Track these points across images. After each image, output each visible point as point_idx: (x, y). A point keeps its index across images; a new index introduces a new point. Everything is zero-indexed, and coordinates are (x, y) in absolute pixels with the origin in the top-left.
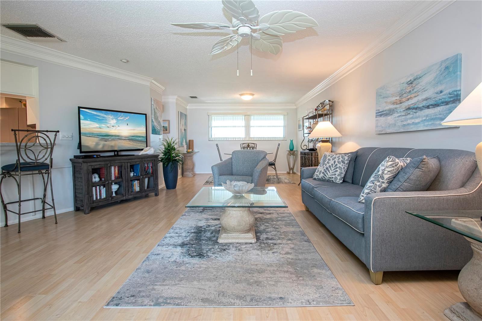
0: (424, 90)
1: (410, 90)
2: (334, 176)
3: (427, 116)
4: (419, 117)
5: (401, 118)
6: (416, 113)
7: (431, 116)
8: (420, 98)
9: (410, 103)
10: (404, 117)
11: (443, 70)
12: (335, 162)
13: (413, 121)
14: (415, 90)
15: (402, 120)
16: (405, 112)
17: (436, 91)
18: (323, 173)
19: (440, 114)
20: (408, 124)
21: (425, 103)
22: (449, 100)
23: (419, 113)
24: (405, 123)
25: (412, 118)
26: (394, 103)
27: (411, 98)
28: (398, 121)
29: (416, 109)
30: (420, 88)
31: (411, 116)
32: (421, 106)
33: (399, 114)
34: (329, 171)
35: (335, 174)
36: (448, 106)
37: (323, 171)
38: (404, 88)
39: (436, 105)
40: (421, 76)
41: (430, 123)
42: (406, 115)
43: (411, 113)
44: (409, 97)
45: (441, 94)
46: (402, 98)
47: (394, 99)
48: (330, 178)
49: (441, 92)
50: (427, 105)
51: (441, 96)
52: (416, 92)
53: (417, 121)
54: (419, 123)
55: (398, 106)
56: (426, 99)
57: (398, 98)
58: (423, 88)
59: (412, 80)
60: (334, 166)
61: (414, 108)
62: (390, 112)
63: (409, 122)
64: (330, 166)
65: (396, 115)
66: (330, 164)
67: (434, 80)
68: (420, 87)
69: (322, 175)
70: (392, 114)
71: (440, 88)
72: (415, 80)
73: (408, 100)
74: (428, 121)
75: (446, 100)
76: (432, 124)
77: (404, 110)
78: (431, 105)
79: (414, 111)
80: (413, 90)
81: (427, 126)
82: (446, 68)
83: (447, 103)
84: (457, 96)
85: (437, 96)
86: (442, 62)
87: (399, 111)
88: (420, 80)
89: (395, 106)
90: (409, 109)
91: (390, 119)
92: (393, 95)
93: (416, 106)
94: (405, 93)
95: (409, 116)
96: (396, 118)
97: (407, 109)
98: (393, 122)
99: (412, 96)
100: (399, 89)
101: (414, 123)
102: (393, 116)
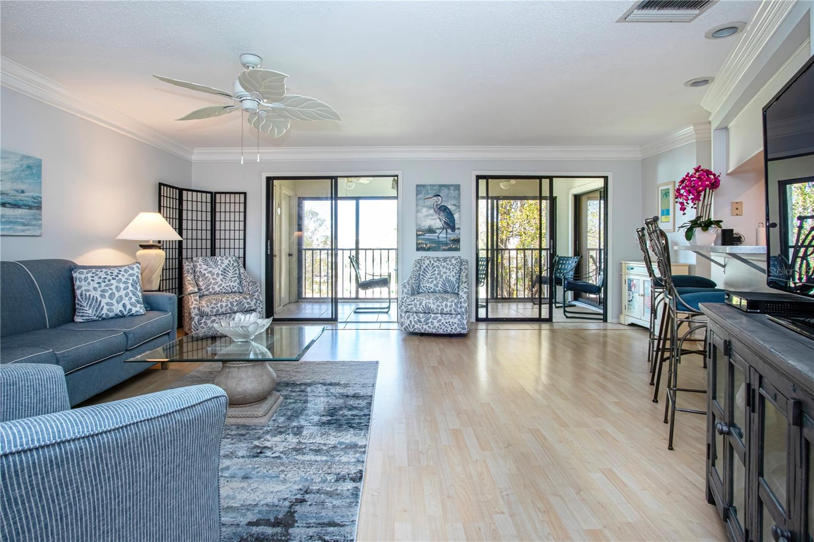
7: (9, 218)
11: (25, 166)
17: (15, 188)
19: (22, 218)
22: (33, 204)
36: (31, 211)
39: (15, 206)
45: (22, 195)
49: (23, 192)
50: (2, 201)
51: (20, 197)
56: (2, 193)
67: (13, 172)
71: (21, 186)
75: (30, 204)
78: (9, 203)
82: (29, 167)
83: (30, 208)
84: (41, 203)
85: (15, 193)
86: (24, 157)
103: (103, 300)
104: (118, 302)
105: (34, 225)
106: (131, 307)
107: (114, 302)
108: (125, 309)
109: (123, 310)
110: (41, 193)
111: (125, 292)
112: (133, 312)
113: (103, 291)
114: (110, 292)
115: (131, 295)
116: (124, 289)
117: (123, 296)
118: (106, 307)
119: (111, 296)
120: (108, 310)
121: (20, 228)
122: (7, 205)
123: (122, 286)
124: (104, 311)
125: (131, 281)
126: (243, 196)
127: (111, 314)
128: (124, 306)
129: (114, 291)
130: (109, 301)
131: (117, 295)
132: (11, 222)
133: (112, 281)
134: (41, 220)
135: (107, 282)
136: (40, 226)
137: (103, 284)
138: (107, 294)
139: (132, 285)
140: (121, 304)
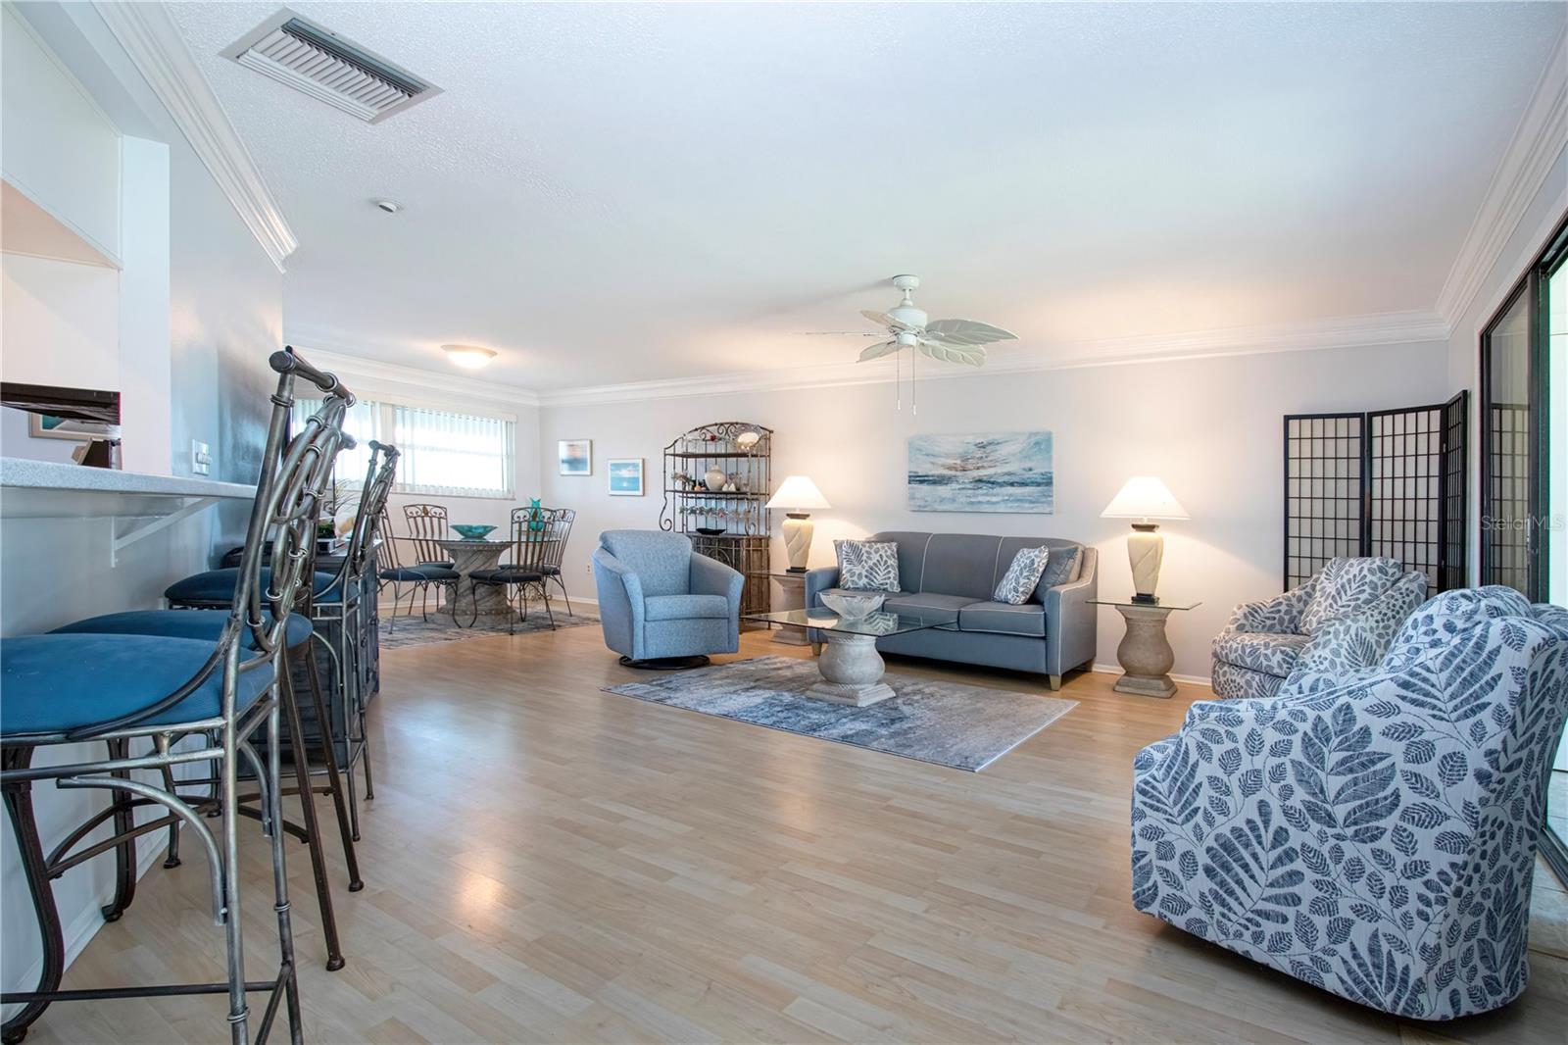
0: (1005, 462)
1: (982, 455)
2: (888, 581)
3: (1011, 495)
5: (964, 492)
8: (999, 470)
10: (970, 491)
11: (1032, 444)
12: (881, 556)
13: (988, 498)
14: (989, 459)
17: (1023, 467)
18: (866, 576)
20: (980, 502)
21: (1006, 478)
22: (1041, 481)
23: (997, 490)
25: (986, 495)
26: (950, 468)
27: (983, 467)
29: (993, 483)
30: (999, 458)
31: (985, 492)
33: (961, 486)
34: (877, 573)
35: (890, 578)
36: (1039, 488)
37: (864, 573)
38: (971, 451)
39: (1023, 484)
40: (999, 441)
44: (980, 465)
45: (1031, 473)
46: (967, 464)
47: (950, 462)
48: (882, 584)
49: (1030, 470)
52: (991, 461)
53: (994, 499)
54: (997, 503)
55: (958, 473)
56: (1009, 474)
57: (959, 462)
58: (1003, 458)
59: (985, 443)
60: (882, 564)
61: (989, 482)
63: (980, 499)
64: (875, 564)
65: (955, 486)
66: (875, 561)
67: (1020, 452)
68: (998, 456)
69: (864, 581)
71: (1029, 464)
72: (990, 444)
73: (978, 468)
80: (987, 457)
81: (1011, 507)
82: (1037, 443)
83: (1039, 484)
84: (1051, 478)
85: (1024, 472)
86: (1031, 435)
87: (961, 481)
88: (998, 447)
89: (953, 473)
90: (980, 481)
91: (943, 491)
92: (947, 456)
93: (992, 480)
94: (972, 458)
95: (980, 491)
96: (955, 490)
97: (976, 481)
98: (949, 495)
99: (985, 464)
100: (961, 450)
101: (988, 502)
102: (949, 487)
105: (1043, 503)
110: (1051, 468)
121: (1027, 505)
134: (1051, 496)
136: (1050, 503)
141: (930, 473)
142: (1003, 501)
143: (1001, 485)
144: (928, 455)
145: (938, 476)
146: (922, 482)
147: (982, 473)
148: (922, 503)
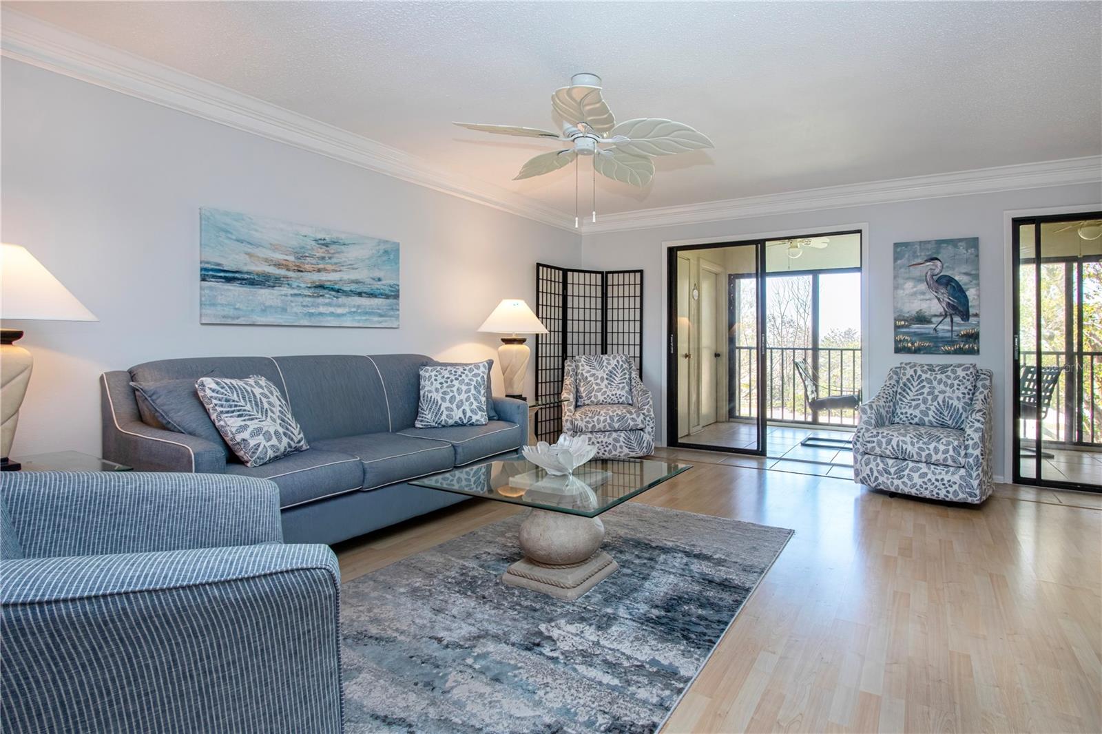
0: (352, 267)
1: (323, 255)
3: (359, 307)
4: (343, 305)
5: (300, 299)
6: (337, 297)
7: (365, 308)
8: (347, 276)
9: (324, 278)
10: (309, 299)
11: (381, 252)
13: (332, 309)
14: (333, 260)
15: (304, 304)
16: (312, 290)
17: (371, 276)
19: (379, 309)
20: (321, 314)
21: (353, 287)
22: (390, 293)
23: (343, 300)
24: (313, 311)
25: (329, 305)
26: (278, 265)
27: (325, 270)
28: (293, 304)
29: (338, 291)
30: (345, 261)
31: (327, 301)
32: (347, 289)
33: (296, 291)
36: (388, 301)
38: (309, 247)
39: (372, 295)
40: (346, 242)
41: (364, 318)
42: (313, 297)
43: (327, 296)
44: (321, 266)
45: (379, 283)
46: (304, 263)
47: (279, 256)
49: (379, 280)
50: (358, 291)
51: (377, 285)
52: (336, 264)
53: (339, 311)
54: (343, 315)
55: (290, 274)
56: (357, 282)
57: (291, 258)
58: (350, 263)
59: (327, 240)
61: (333, 289)
62: (268, 281)
63: (322, 309)
65: (285, 290)
67: (369, 258)
68: (344, 259)
70: (274, 286)
71: (377, 274)
72: (334, 243)
73: (319, 271)
74: (360, 314)
75: (386, 292)
76: (366, 320)
77: (309, 285)
78: (365, 293)
79: (334, 293)
80: (330, 258)
81: (359, 321)
82: (386, 252)
83: (387, 297)
84: (398, 291)
85: (372, 282)
86: (381, 242)
87: (295, 285)
88: (343, 248)
89: (283, 272)
90: (322, 287)
91: (264, 295)
92: (274, 248)
93: (337, 287)
94: (312, 256)
95: (321, 300)
96: (286, 295)
97: (316, 287)
98: (278, 303)
99: (329, 267)
100: (294, 243)
101: (332, 314)
102: (276, 291)
103: (443, 404)
104: (458, 408)
105: (391, 316)
106: (471, 415)
107: (454, 406)
108: (465, 417)
109: (463, 417)
110: (398, 280)
111: (466, 395)
112: (474, 421)
113: (444, 393)
114: (451, 394)
115: (472, 400)
116: (466, 392)
117: (464, 401)
118: (445, 413)
119: (452, 399)
120: (447, 416)
121: (376, 319)
122: (363, 295)
123: (464, 388)
124: (444, 417)
125: (474, 383)
126: (638, 275)
127: (451, 422)
128: (464, 412)
129: (456, 394)
130: (450, 405)
131: (458, 399)
132: (366, 313)
133: (455, 383)
134: (398, 310)
135: (449, 383)
136: (397, 317)
137: (445, 385)
138: (448, 397)
139: (475, 387)
140: (461, 409)
141: (245, 269)
142: (350, 313)
143: (348, 294)
144: (241, 241)
145: (258, 275)
146: (229, 280)
147: (324, 277)
148: (232, 312)
